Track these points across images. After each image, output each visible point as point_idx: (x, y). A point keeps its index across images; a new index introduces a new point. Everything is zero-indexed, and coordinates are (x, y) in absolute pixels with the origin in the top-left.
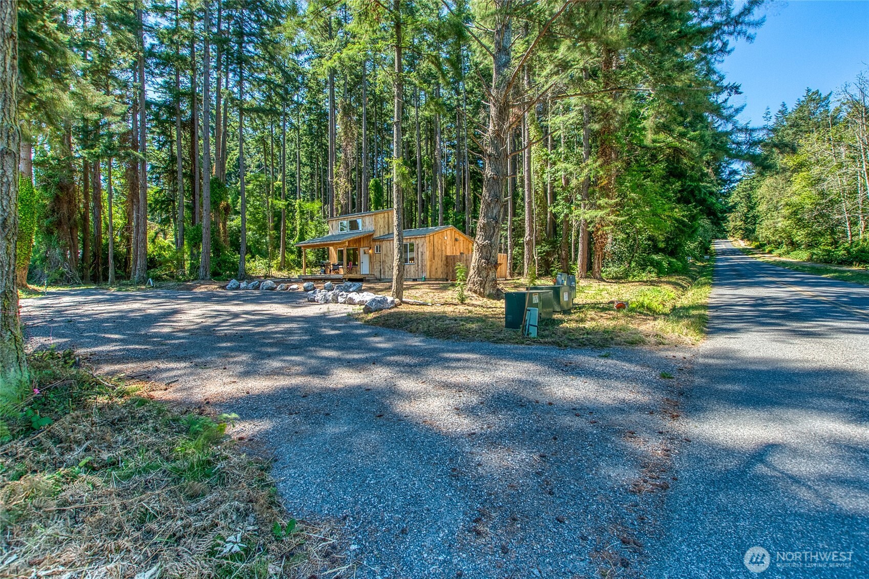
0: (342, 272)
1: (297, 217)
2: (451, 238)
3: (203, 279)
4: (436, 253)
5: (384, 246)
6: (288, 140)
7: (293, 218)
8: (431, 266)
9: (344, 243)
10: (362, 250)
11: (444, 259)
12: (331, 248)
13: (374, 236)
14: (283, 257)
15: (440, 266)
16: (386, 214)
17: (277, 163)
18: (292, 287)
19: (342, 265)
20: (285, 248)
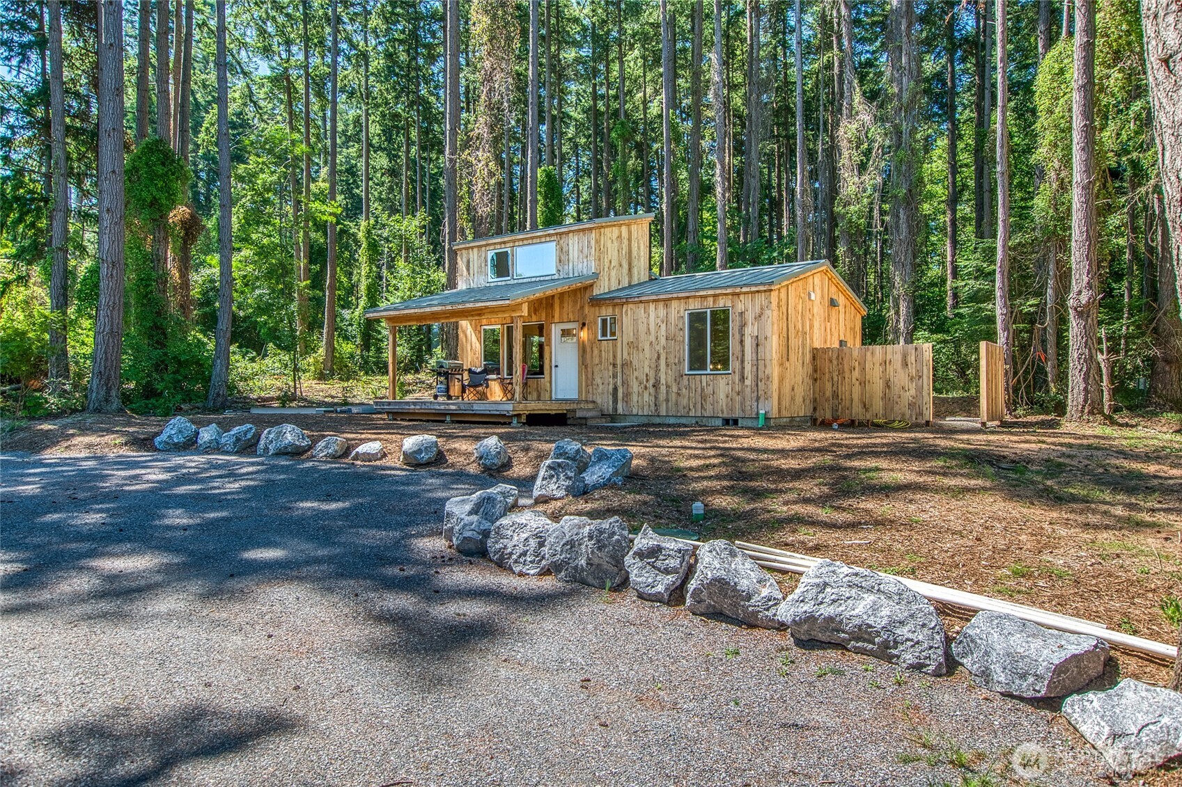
0: (496, 392)
1: (362, 255)
2: (823, 297)
3: (98, 411)
4: (793, 342)
5: (627, 321)
6: (343, 90)
7: (351, 263)
8: (781, 380)
9: (518, 307)
10: (555, 331)
11: (808, 357)
12: (464, 324)
13: (596, 292)
14: (331, 348)
15: (799, 379)
16: (624, 229)
17: (318, 136)
18: (362, 449)
19: (497, 371)
20: (334, 328)
